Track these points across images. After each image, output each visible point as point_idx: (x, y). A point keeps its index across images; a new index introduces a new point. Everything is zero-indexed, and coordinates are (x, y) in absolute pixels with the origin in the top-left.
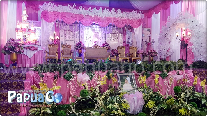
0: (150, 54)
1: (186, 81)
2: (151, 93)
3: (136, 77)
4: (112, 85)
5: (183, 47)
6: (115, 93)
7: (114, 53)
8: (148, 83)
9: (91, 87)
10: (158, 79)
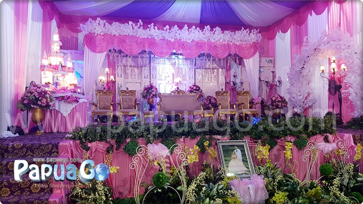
0: (275, 104)
1: (341, 154)
2: (279, 177)
3: (251, 148)
4: (209, 162)
5: (333, 91)
6: (215, 178)
7: (210, 102)
8: (273, 157)
9: (170, 167)
10: (290, 151)
